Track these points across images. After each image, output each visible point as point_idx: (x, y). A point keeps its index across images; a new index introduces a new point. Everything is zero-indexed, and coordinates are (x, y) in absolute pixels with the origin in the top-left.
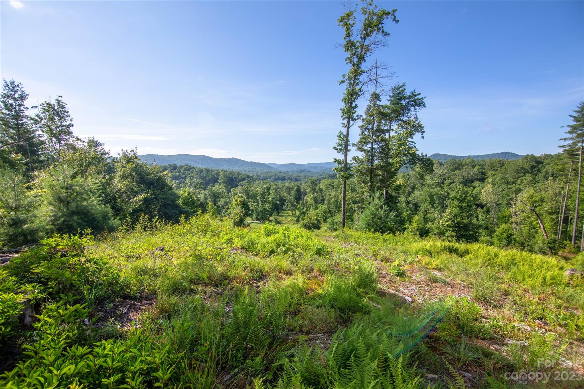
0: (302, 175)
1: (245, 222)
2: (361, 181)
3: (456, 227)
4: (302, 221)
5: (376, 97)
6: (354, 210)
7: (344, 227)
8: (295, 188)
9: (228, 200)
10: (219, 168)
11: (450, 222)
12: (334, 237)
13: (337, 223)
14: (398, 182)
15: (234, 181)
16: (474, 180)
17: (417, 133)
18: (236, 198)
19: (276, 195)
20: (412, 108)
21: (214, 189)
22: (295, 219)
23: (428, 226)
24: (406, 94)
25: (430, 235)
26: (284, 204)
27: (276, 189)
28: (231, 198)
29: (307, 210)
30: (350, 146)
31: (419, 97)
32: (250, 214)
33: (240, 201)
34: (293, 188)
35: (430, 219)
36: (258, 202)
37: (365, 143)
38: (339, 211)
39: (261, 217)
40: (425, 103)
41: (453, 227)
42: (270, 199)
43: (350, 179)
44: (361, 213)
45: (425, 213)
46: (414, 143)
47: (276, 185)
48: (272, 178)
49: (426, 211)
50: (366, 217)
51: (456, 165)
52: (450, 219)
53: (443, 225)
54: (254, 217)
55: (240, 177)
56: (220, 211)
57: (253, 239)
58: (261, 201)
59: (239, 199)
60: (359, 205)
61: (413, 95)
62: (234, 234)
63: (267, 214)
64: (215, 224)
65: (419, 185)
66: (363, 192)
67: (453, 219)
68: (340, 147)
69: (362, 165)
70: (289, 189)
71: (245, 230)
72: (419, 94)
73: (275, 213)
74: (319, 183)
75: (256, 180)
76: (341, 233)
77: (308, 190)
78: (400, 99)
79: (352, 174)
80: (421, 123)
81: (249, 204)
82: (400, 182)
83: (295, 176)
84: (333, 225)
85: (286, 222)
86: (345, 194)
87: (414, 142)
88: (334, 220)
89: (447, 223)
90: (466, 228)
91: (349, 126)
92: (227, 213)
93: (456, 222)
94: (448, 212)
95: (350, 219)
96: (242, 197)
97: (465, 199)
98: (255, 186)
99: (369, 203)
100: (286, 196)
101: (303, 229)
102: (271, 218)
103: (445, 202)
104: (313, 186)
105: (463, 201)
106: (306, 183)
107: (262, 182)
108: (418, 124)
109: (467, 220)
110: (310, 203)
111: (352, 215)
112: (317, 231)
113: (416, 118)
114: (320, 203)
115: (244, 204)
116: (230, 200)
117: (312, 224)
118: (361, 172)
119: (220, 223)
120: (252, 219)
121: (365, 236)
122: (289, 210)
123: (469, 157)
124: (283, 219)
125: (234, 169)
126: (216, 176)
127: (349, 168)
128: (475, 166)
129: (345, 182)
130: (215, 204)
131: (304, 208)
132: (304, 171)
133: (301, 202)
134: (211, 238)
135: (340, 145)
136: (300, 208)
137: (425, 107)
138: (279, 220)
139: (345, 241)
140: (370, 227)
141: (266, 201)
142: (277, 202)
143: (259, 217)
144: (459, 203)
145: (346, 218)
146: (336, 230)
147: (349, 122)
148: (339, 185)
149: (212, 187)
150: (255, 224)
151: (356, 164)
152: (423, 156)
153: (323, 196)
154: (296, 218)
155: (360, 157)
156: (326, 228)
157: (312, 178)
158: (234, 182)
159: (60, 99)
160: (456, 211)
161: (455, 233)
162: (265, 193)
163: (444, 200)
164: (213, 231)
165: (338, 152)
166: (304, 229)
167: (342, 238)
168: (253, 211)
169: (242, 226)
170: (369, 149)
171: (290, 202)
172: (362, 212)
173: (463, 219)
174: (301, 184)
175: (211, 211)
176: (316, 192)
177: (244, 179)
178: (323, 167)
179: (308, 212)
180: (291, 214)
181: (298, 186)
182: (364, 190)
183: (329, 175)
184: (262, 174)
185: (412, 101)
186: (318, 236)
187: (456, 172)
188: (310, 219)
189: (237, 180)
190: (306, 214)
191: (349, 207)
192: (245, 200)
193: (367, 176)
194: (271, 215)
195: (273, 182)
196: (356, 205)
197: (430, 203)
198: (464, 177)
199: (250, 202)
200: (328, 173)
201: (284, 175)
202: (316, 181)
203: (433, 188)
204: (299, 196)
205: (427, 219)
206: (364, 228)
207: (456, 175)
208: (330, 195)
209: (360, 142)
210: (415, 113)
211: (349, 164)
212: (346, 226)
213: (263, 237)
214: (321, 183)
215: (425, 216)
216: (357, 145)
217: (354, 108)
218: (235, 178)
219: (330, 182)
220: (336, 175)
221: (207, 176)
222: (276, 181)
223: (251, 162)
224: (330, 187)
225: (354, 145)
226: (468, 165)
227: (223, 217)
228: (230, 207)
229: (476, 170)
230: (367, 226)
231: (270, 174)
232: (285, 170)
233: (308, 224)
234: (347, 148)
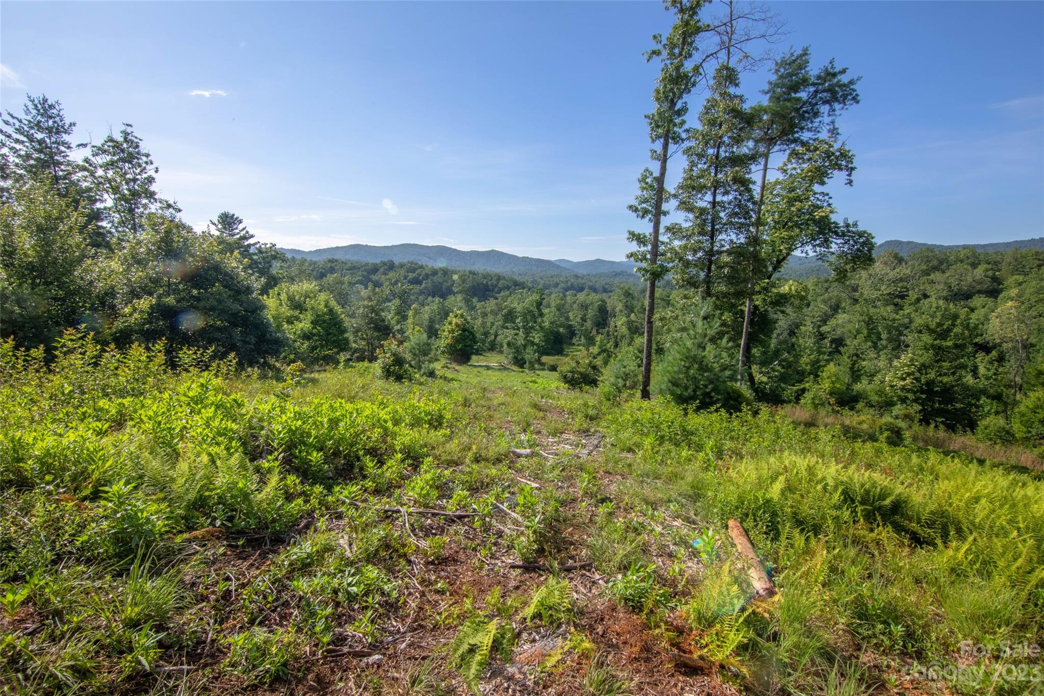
0: (617, 280)
3: (922, 392)
5: (729, 76)
8: (597, 305)
11: (908, 381)
14: (787, 288)
15: (489, 290)
16: (974, 294)
17: (836, 172)
18: (450, 319)
19: (560, 318)
20: (824, 109)
23: (858, 387)
24: (810, 73)
25: (860, 406)
26: (574, 335)
27: (560, 307)
30: (666, 200)
31: (844, 79)
33: (456, 324)
34: (592, 304)
35: (866, 372)
40: (858, 92)
41: (915, 393)
45: (855, 358)
46: (826, 198)
49: (857, 356)
51: (935, 262)
52: (909, 374)
53: (892, 386)
55: (501, 284)
58: (524, 326)
59: (454, 321)
61: (830, 75)
65: (849, 301)
67: (917, 375)
68: (644, 205)
70: (584, 307)
72: (843, 71)
77: (618, 309)
78: (795, 88)
80: (847, 148)
82: (790, 289)
83: (603, 283)
87: (827, 194)
89: (902, 383)
90: (947, 394)
91: (665, 156)
93: (923, 381)
94: (905, 358)
96: (462, 317)
97: (949, 330)
98: (513, 298)
103: (902, 338)
104: (627, 302)
105: (944, 335)
108: (839, 150)
109: (951, 378)
113: (834, 132)
115: (464, 330)
123: (965, 247)
125: (490, 268)
128: (979, 264)
132: (620, 274)
133: (604, 331)
135: (644, 201)
137: (858, 102)
144: (935, 339)
147: (665, 147)
152: (848, 226)
157: (629, 287)
159: (129, 130)
160: (927, 357)
161: (920, 404)
163: (901, 334)
165: (639, 216)
168: (510, 345)
170: (708, 206)
173: (940, 375)
174: (609, 298)
176: (634, 312)
179: (616, 350)
181: (603, 301)
184: (541, 278)
185: (824, 91)
187: (932, 276)
189: (496, 289)
197: (868, 338)
198: (950, 287)
201: (583, 282)
202: (637, 292)
203: (875, 307)
204: (602, 319)
205: (859, 371)
207: (933, 282)
210: (831, 119)
215: (854, 364)
217: (679, 113)
218: (492, 285)
221: (445, 281)
223: (524, 257)
226: (962, 261)
229: (979, 272)
231: (556, 280)
232: (585, 273)
233: (570, 375)
234: (660, 207)
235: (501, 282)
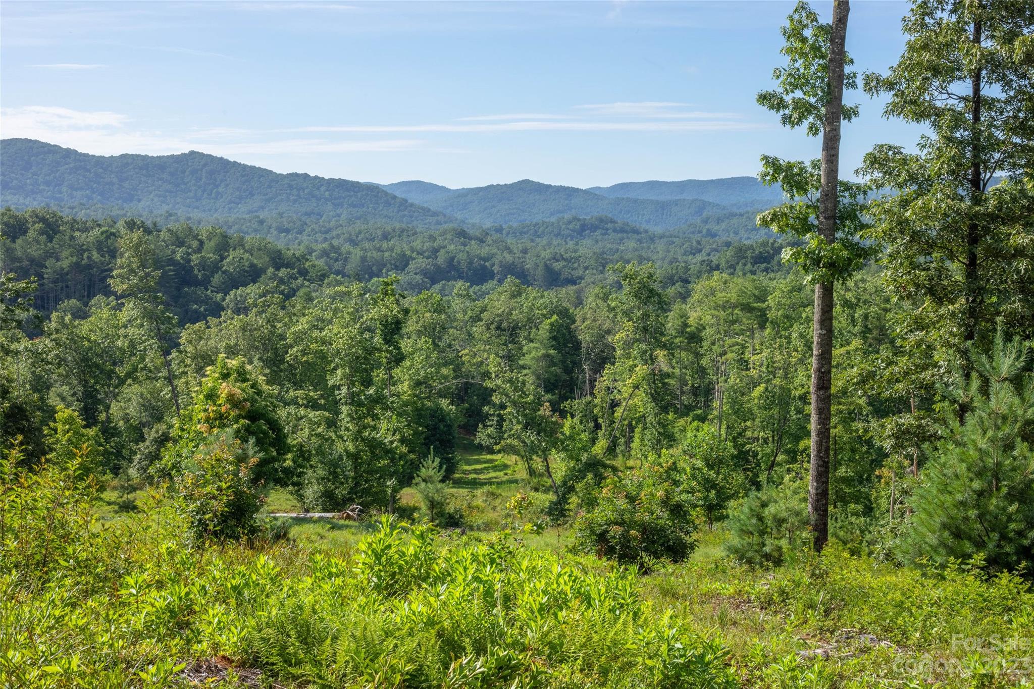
0: (587, 248)
1: (261, 518)
2: (917, 286)
4: (583, 512)
6: (881, 448)
7: (819, 543)
8: (546, 325)
9: (166, 393)
10: (115, 212)
12: (767, 604)
13: (780, 522)
15: (196, 283)
18: (208, 383)
19: (438, 366)
21: (84, 327)
22: (545, 499)
26: (483, 418)
27: (434, 332)
28: (180, 383)
29: (611, 450)
30: (854, 85)
32: (286, 471)
33: (231, 398)
34: (531, 322)
36: (333, 406)
37: (936, 71)
38: (793, 455)
39: (352, 491)
42: (404, 387)
43: (857, 276)
44: (920, 464)
47: (439, 309)
48: (412, 266)
50: (945, 489)
54: (312, 491)
55: (232, 260)
56: (119, 455)
57: (307, 610)
58: (353, 398)
59: (224, 389)
60: (907, 420)
62: (199, 582)
63: (385, 474)
64: (95, 527)
66: (930, 347)
68: (798, 94)
69: (919, 194)
70: (509, 332)
71: (263, 559)
73: (431, 467)
74: (684, 297)
75: (323, 277)
76: (807, 580)
77: (618, 338)
79: (868, 243)
81: (282, 413)
83: (546, 254)
84: (762, 533)
85: (491, 516)
86: (825, 357)
88: (764, 505)
92: (158, 465)
95: (857, 499)
96: (242, 376)
98: (317, 312)
99: (963, 410)
100: (492, 369)
101: (590, 560)
102: (410, 496)
104: (646, 316)
106: (605, 298)
107: (355, 288)
110: (629, 409)
111: (865, 478)
112: (671, 568)
114: (686, 410)
115: (253, 416)
116: (175, 394)
117: (645, 529)
118: (915, 236)
119: (120, 522)
120: (301, 497)
121: (936, 594)
122: (510, 450)
124: (479, 502)
125: (196, 215)
126: (95, 256)
127: (851, 215)
129: (827, 291)
130: (89, 414)
131: (594, 441)
132: (594, 228)
133: (578, 404)
134: (74, 606)
135: (796, 81)
136: (571, 438)
138: (450, 508)
139: (829, 623)
140: (968, 547)
141: (378, 400)
142: (444, 403)
143: (341, 492)
145: (832, 496)
146: (778, 562)
148: (793, 307)
149: (75, 316)
150: (318, 528)
151: (887, 190)
153: (702, 371)
154: (552, 497)
155: (911, 149)
156: (718, 552)
157: (644, 269)
158: (200, 291)
162: (370, 351)
164: (84, 566)
165: (786, 120)
166: (592, 557)
167: (812, 606)
168: (303, 454)
169: (244, 540)
170: (960, 107)
171: (514, 403)
172: (921, 462)
174: (579, 302)
175: (72, 456)
176: (664, 346)
177: (253, 275)
178: (703, 206)
179: (618, 462)
180: (523, 474)
181: (564, 313)
182: (933, 335)
183: (741, 252)
184: (354, 243)
186: (675, 596)
188: (631, 499)
189: (217, 279)
190: (608, 473)
191: (848, 430)
192: (259, 393)
193: (952, 256)
194: (406, 480)
195: (418, 288)
196: (890, 425)
199: (286, 404)
200: (732, 238)
201: (485, 251)
202: (664, 287)
204: (568, 371)
206: (935, 549)
208: (744, 364)
209: (908, 67)
211: (847, 187)
212: (831, 539)
213: (362, 600)
214: (696, 297)
216: (890, 85)
218: (203, 266)
219: (742, 293)
220: (778, 250)
221: (49, 255)
222: (434, 282)
223: (294, 176)
224: (747, 320)
225: (874, 84)
227: (134, 489)
228: (173, 433)
230: (950, 541)
231: (400, 246)
232: (488, 224)
233: (616, 531)
234: (839, 98)
235: (232, 255)
